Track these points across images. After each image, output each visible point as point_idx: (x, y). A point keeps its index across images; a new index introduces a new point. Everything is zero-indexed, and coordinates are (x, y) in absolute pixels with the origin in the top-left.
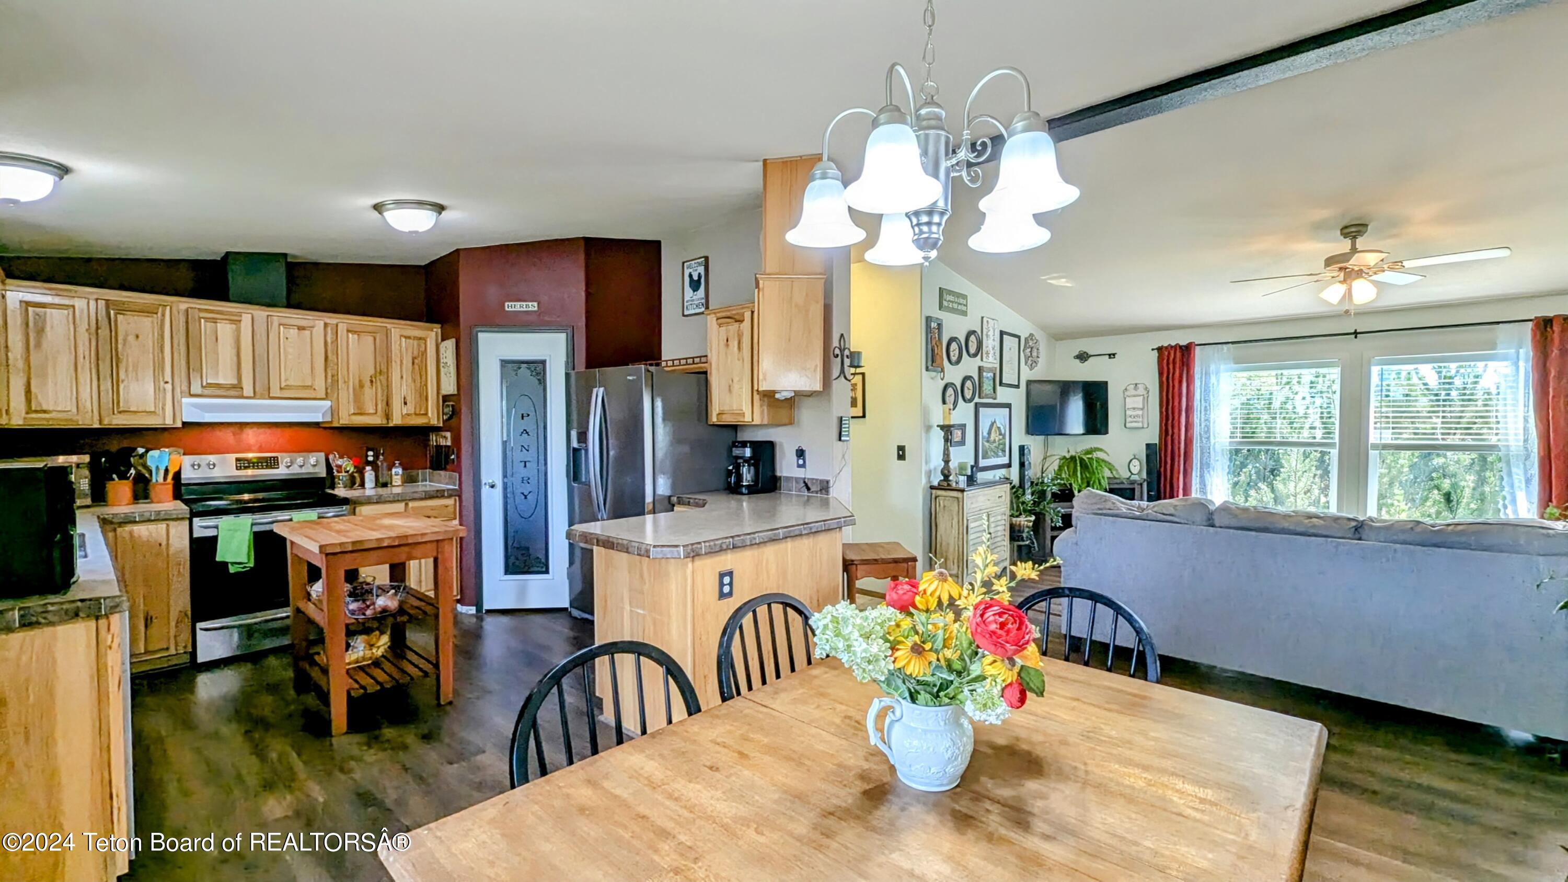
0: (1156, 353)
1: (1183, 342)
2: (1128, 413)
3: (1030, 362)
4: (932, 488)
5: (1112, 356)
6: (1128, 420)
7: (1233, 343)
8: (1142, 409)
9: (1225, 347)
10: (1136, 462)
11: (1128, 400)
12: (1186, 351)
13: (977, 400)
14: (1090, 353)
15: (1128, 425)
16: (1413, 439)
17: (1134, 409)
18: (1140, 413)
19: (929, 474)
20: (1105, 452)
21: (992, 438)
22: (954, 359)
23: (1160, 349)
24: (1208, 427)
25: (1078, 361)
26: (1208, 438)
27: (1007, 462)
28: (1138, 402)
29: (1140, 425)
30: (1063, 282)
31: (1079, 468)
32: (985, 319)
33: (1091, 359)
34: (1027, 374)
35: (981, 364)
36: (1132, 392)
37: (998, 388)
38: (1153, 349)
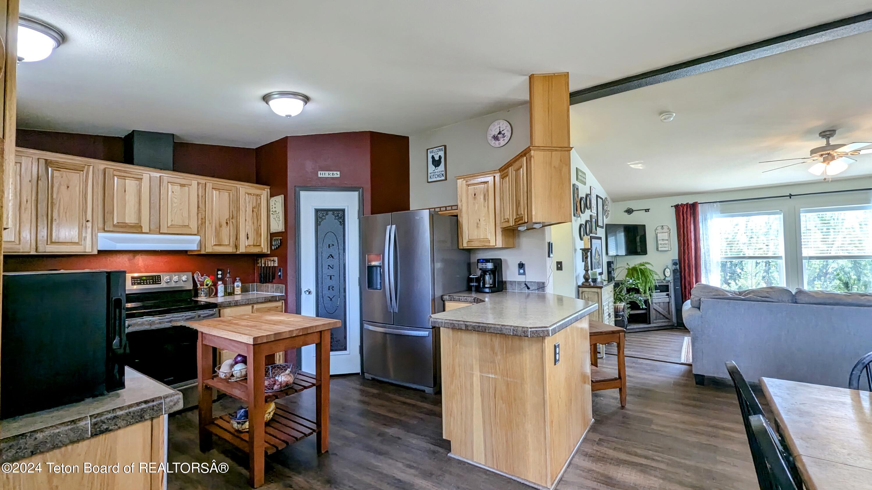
0: (674, 209)
1: (691, 202)
2: (659, 242)
3: (606, 214)
4: (579, 287)
5: (647, 210)
6: (660, 246)
7: (719, 202)
8: (668, 240)
9: (715, 204)
10: (668, 270)
11: (659, 235)
12: (693, 207)
13: (591, 235)
14: (634, 209)
15: (660, 249)
16: (821, 253)
17: (663, 240)
18: (667, 242)
19: (577, 278)
20: (652, 266)
21: (596, 257)
22: (583, 209)
23: (677, 207)
24: (708, 249)
25: (626, 214)
26: (709, 255)
27: (601, 271)
28: (665, 236)
29: (667, 249)
30: (639, 166)
31: (640, 274)
32: (592, 188)
33: (634, 212)
34: (606, 221)
35: (591, 214)
36: (661, 231)
37: (597, 228)
38: (672, 206)
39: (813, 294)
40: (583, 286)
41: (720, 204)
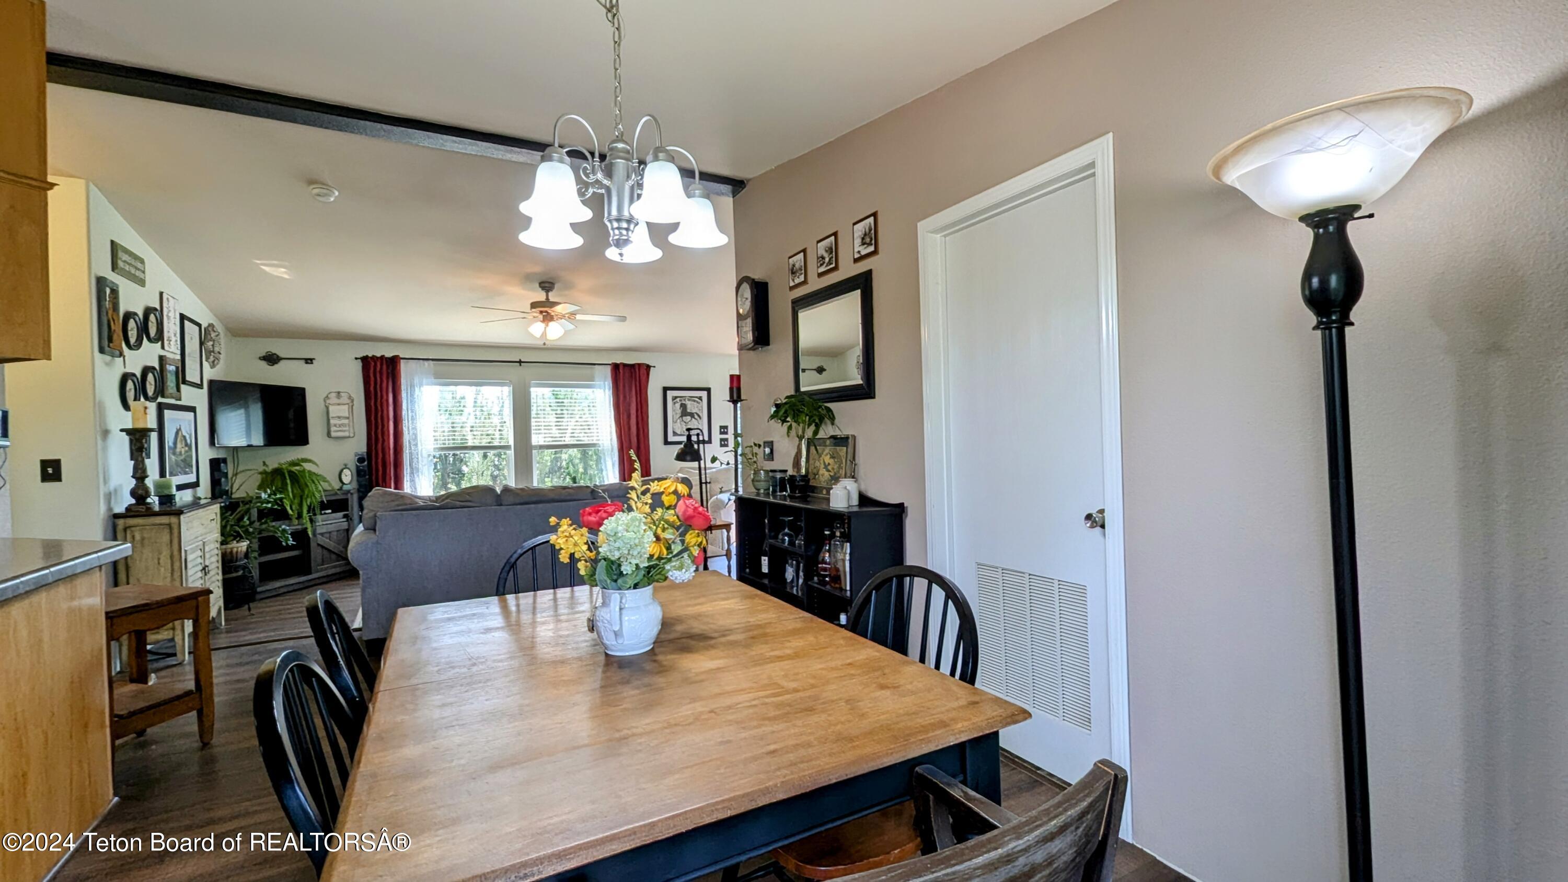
0: (359, 365)
1: (389, 354)
2: (332, 422)
3: (212, 359)
4: (117, 516)
5: (309, 361)
6: (333, 429)
7: (433, 360)
8: (348, 418)
9: (426, 363)
10: (347, 472)
11: (331, 408)
12: (393, 363)
13: (160, 400)
14: (282, 355)
15: (333, 434)
16: (553, 441)
17: (339, 417)
18: (346, 421)
19: (109, 497)
20: (317, 465)
21: (178, 450)
22: (132, 340)
23: (365, 361)
24: (416, 435)
25: (264, 363)
26: (416, 445)
27: (195, 480)
28: (344, 411)
29: (346, 434)
30: (281, 272)
31: (288, 481)
32: (165, 296)
33: (282, 363)
34: (210, 373)
35: (163, 353)
36: (336, 401)
37: (183, 387)
38: (356, 359)
39: (519, 492)
40: (130, 512)
41: (434, 364)
